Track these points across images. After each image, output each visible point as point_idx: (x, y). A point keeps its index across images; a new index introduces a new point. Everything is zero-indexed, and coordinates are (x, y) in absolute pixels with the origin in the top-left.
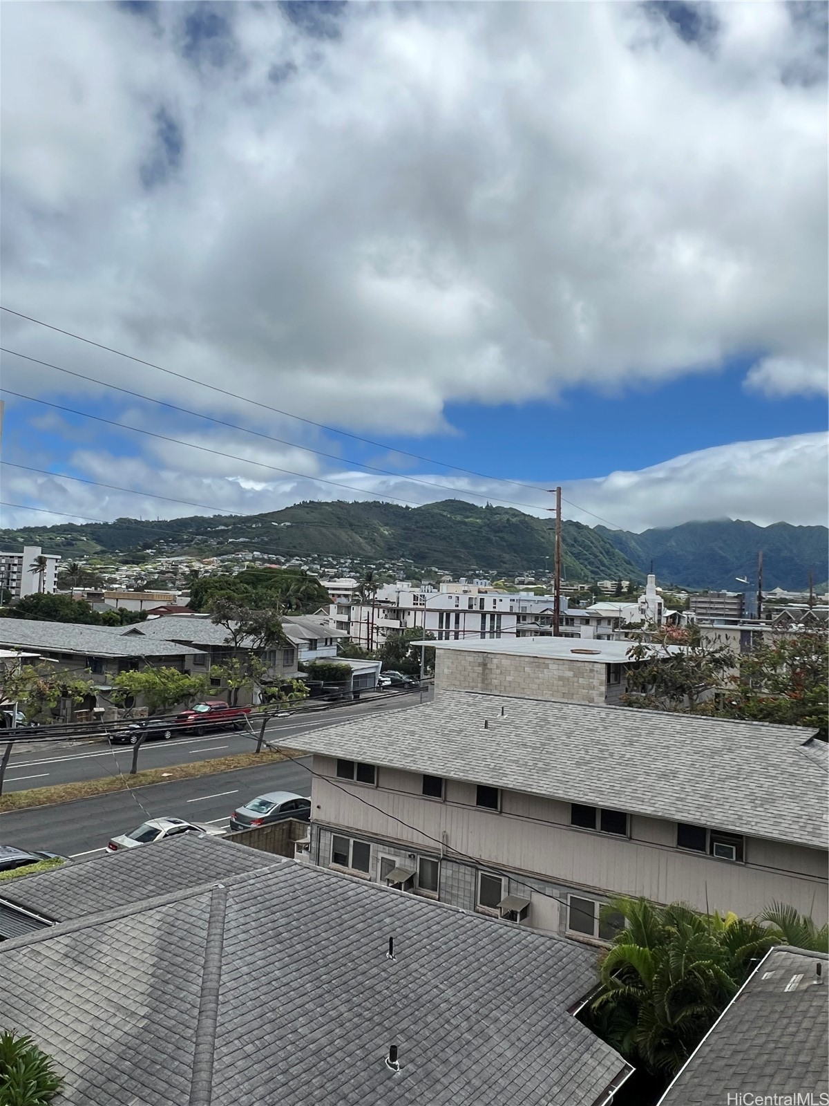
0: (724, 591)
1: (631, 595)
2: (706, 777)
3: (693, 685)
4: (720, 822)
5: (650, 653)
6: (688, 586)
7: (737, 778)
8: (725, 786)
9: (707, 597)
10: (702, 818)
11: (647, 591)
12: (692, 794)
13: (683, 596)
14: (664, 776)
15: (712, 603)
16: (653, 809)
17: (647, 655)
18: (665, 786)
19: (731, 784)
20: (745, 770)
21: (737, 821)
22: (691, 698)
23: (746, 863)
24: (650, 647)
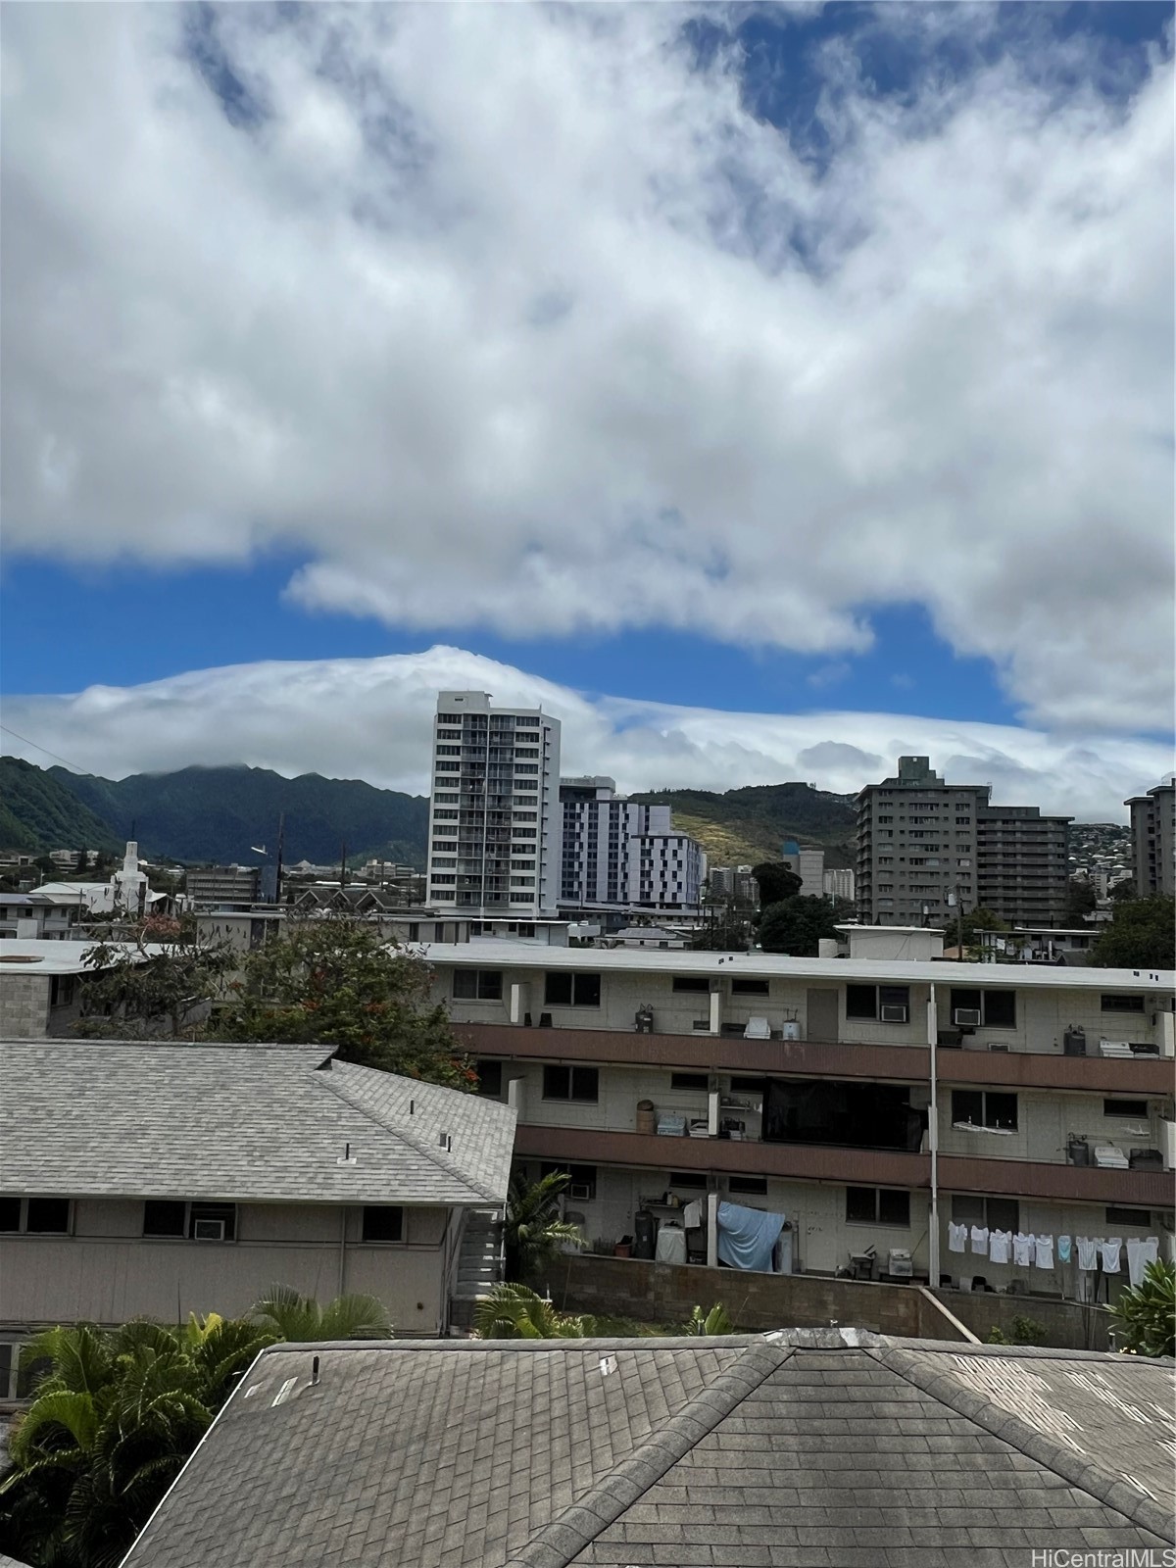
0: (234, 865)
1: (101, 871)
2: (189, 1129)
3: (179, 999)
4: (205, 1189)
5: (118, 956)
6: (186, 858)
7: (230, 1125)
8: (214, 1138)
9: (211, 873)
10: (180, 1188)
11: (125, 865)
12: (167, 1156)
13: (177, 872)
14: (128, 1135)
15: (217, 881)
16: (110, 1186)
17: (114, 959)
18: (130, 1150)
19: (222, 1134)
20: (242, 1112)
21: (227, 1184)
22: (175, 1019)
23: (238, 1240)
24: (119, 948)
